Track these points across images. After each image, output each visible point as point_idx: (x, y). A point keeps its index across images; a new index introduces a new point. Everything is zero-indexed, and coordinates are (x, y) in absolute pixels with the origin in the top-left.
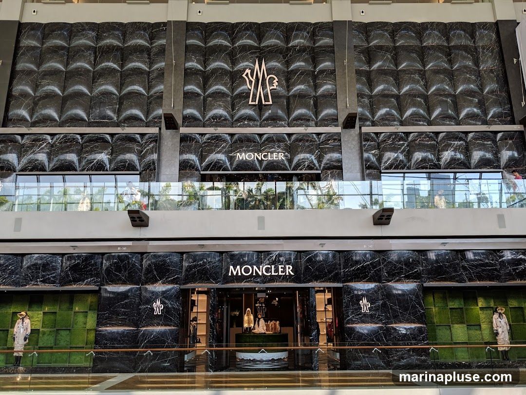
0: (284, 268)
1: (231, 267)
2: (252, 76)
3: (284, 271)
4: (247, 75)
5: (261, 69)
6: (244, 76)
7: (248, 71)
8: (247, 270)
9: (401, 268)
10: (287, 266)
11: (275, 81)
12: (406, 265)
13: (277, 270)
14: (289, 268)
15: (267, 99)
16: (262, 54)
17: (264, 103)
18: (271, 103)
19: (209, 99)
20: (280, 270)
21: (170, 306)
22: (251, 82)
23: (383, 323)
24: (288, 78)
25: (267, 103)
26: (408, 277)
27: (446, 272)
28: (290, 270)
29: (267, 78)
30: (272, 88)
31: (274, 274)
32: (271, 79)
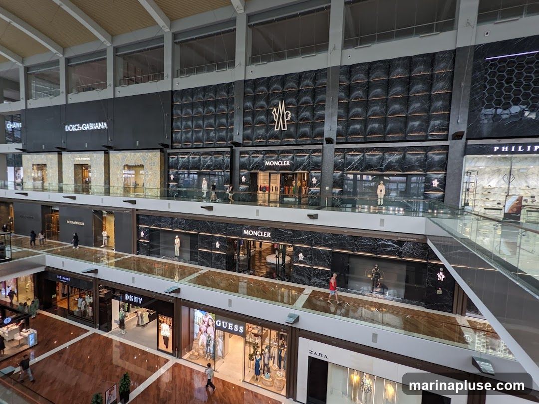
0: (267, 234)
1: (245, 231)
2: (277, 113)
3: (267, 235)
4: (274, 112)
5: (282, 107)
6: (273, 113)
7: (275, 110)
8: (251, 233)
9: (321, 241)
10: (268, 233)
11: (289, 115)
12: (324, 240)
13: (263, 234)
15: (284, 127)
16: (283, 97)
17: (282, 129)
18: (286, 129)
20: (265, 234)
21: (222, 245)
22: (276, 116)
23: (309, 266)
24: (297, 111)
25: (284, 129)
26: (324, 246)
27: (345, 246)
28: (269, 235)
29: (285, 113)
30: (287, 119)
31: (262, 236)
32: (287, 114)
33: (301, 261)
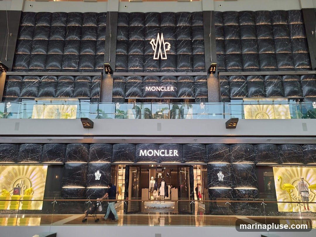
1: (141, 151)
2: (155, 43)
3: (173, 153)
5: (160, 39)
6: (151, 43)
7: (153, 40)
8: (150, 153)
9: (243, 155)
10: (174, 151)
11: (168, 46)
12: (245, 152)
14: (176, 152)
15: (164, 56)
17: (162, 58)
18: (166, 58)
19: (131, 56)
20: (170, 153)
21: (105, 175)
22: (155, 46)
23: (231, 187)
24: (176, 45)
25: (164, 59)
26: (247, 160)
27: (270, 157)
28: (176, 153)
29: (164, 44)
30: (167, 50)
31: (166, 155)
32: (167, 45)
33: (220, 182)
